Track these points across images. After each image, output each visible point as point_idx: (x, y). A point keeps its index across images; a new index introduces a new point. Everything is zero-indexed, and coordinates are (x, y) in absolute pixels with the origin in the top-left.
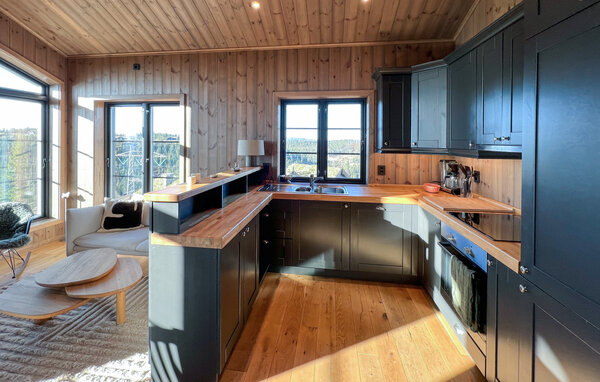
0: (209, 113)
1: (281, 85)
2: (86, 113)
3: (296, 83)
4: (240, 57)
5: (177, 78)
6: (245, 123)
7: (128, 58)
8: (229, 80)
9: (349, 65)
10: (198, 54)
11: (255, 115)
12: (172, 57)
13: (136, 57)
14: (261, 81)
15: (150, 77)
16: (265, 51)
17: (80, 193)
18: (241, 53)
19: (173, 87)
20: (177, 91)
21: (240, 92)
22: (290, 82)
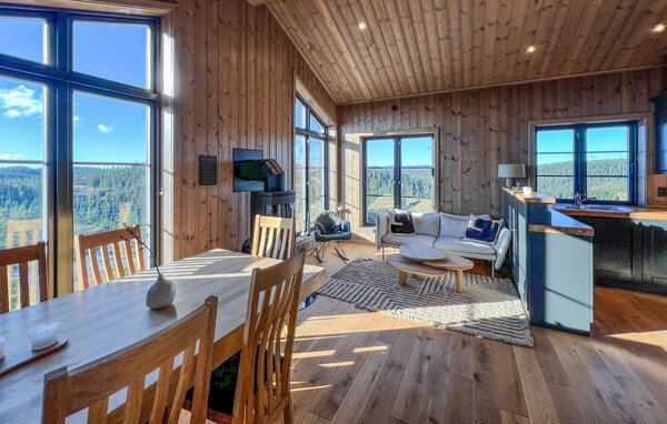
0: (462, 142)
1: (537, 114)
2: (353, 146)
3: (554, 111)
4: (492, 92)
5: (431, 114)
6: (499, 150)
7: (387, 102)
8: (482, 113)
9: (618, 90)
10: (451, 93)
11: (509, 142)
12: (426, 98)
13: (394, 100)
14: (515, 111)
15: (406, 115)
16: (519, 86)
17: (347, 207)
18: (494, 89)
19: (427, 122)
20: (431, 125)
21: (493, 122)
22: (547, 111)
